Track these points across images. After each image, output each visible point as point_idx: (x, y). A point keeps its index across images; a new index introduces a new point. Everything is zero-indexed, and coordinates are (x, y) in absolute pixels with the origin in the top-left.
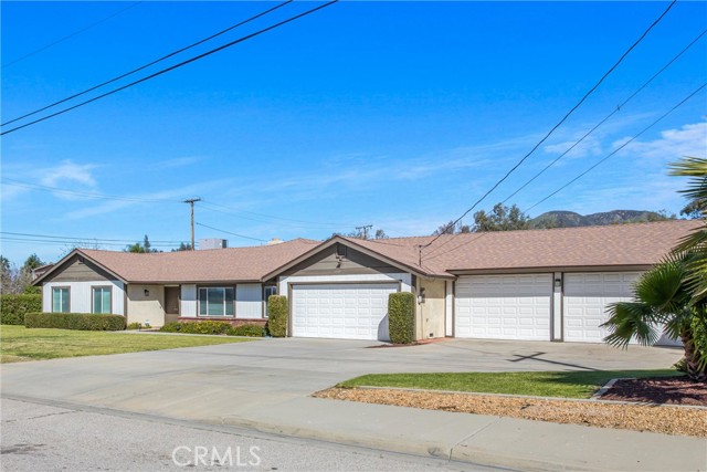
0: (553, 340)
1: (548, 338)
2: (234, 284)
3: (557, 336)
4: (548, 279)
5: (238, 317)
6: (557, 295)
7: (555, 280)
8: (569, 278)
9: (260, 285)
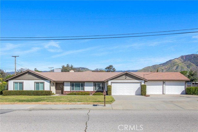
0: (163, 94)
1: (162, 93)
2: (84, 82)
3: (164, 93)
4: (162, 82)
5: (85, 91)
6: (164, 85)
7: (163, 83)
8: (166, 82)
9: (93, 82)
